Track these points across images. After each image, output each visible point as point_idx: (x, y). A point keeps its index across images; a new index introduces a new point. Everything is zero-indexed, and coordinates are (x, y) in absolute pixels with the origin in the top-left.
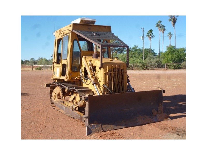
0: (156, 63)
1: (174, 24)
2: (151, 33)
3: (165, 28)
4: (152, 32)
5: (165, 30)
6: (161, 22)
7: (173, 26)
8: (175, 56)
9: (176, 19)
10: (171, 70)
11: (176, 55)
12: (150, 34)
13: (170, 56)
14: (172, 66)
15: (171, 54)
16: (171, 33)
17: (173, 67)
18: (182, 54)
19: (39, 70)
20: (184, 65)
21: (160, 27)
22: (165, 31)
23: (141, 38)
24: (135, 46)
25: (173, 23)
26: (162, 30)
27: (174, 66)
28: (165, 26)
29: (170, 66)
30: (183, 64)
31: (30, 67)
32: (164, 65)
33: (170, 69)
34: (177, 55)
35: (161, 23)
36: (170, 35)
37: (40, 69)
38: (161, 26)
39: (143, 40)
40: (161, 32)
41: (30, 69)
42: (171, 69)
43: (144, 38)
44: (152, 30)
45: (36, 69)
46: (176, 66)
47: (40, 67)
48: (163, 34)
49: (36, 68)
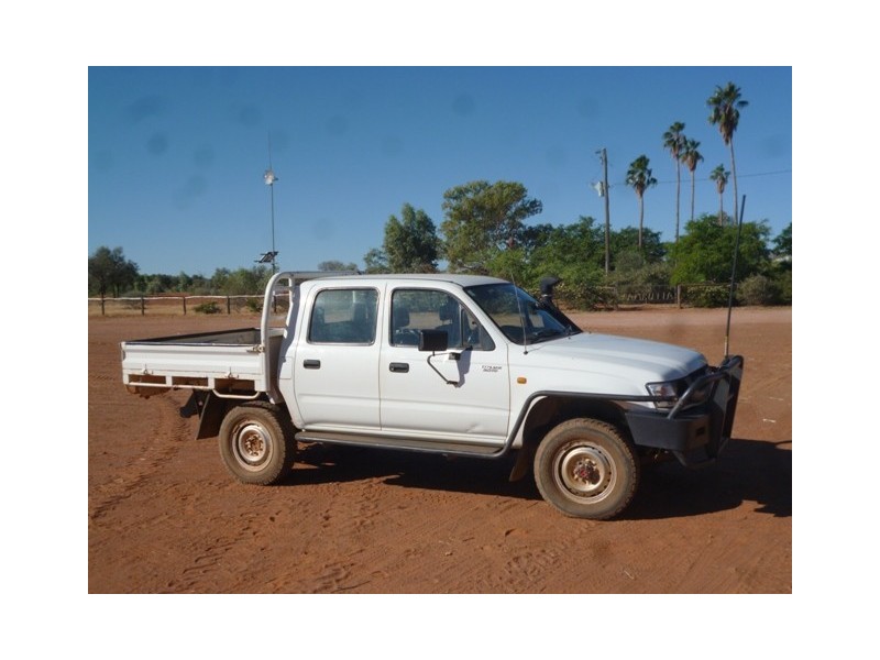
0: (649, 285)
1: (729, 135)
2: (645, 169)
3: (698, 149)
4: (649, 167)
5: (697, 157)
6: (680, 127)
7: (727, 141)
8: (716, 256)
9: (738, 115)
10: (697, 309)
11: (719, 250)
12: (641, 174)
13: (697, 255)
14: (703, 295)
15: (703, 248)
16: (722, 170)
17: (706, 297)
18: (744, 247)
19: (208, 312)
20: (750, 289)
21: (680, 147)
22: (699, 162)
23: (598, 187)
24: (585, 219)
25: (723, 129)
26: (689, 158)
27: (712, 292)
28: (698, 144)
29: (698, 293)
30: (748, 286)
31: (177, 302)
32: (673, 292)
33: (696, 306)
34: (724, 250)
35: (683, 132)
36: (721, 176)
37: (211, 309)
38: (681, 141)
39: (603, 195)
40: (685, 167)
41: (178, 309)
42: (702, 307)
43: (607, 187)
44: (647, 157)
45: (198, 310)
46: (719, 292)
47: (214, 303)
48: (692, 173)
49: (197, 306)
